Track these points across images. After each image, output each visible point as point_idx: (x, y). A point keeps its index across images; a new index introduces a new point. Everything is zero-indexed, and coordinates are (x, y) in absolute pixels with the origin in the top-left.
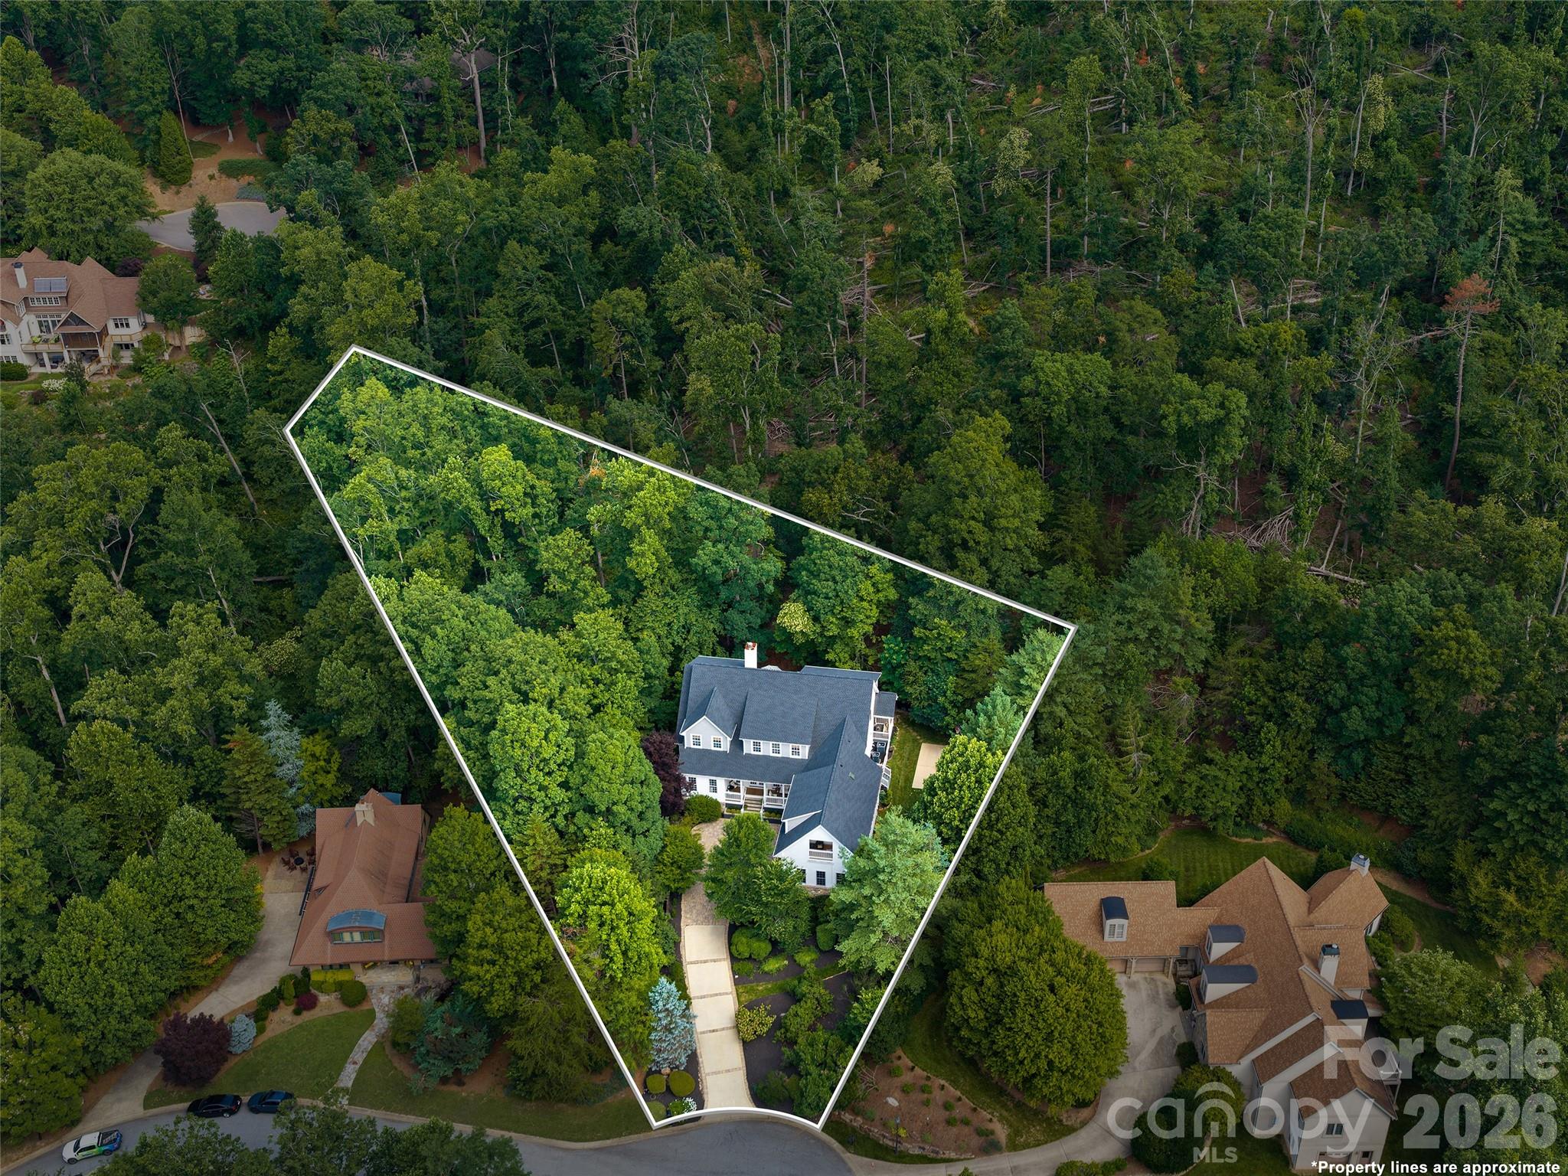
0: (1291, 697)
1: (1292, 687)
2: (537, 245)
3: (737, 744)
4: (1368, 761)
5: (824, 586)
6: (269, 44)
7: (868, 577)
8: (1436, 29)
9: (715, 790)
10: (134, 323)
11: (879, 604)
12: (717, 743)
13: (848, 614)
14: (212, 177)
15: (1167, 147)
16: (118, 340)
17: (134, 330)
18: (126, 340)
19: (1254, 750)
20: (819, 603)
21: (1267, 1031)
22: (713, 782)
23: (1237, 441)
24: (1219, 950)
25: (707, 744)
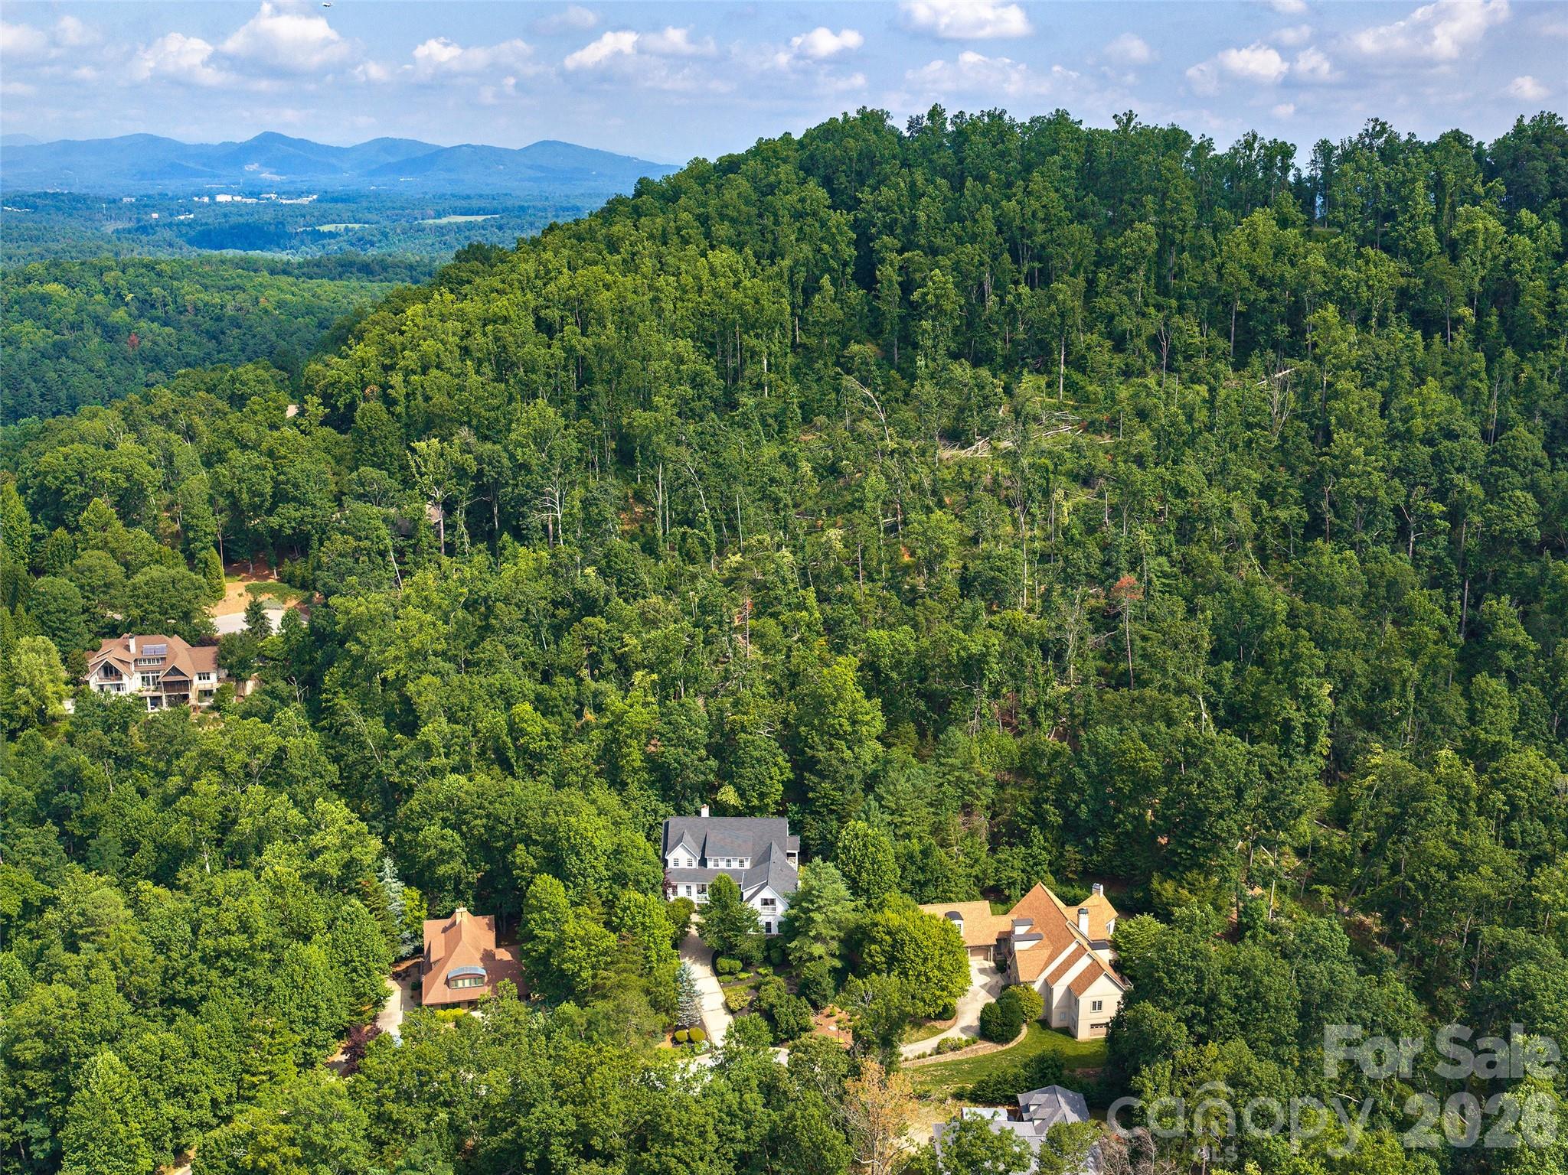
0: (1046, 806)
1: (1046, 801)
2: (517, 605)
3: (703, 862)
4: (1096, 842)
5: (748, 772)
6: (295, 499)
7: (776, 764)
8: (1096, 472)
9: (690, 894)
10: (213, 677)
11: (783, 782)
12: (690, 863)
13: (764, 789)
14: (240, 595)
15: (933, 524)
16: (202, 687)
17: (212, 683)
18: (208, 687)
19: (1028, 845)
20: (745, 784)
21: (1052, 958)
22: (689, 887)
23: (995, 666)
24: (1020, 930)
25: (683, 865)
